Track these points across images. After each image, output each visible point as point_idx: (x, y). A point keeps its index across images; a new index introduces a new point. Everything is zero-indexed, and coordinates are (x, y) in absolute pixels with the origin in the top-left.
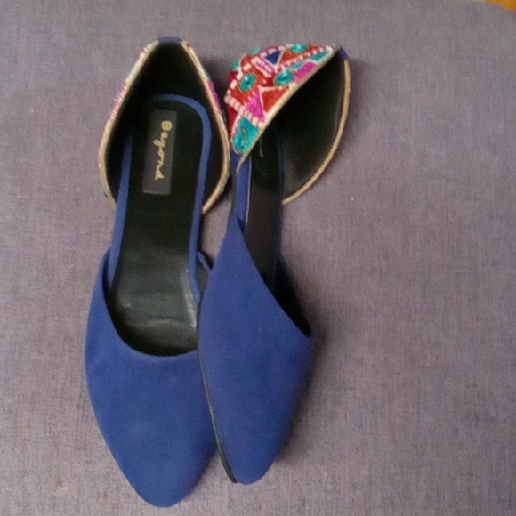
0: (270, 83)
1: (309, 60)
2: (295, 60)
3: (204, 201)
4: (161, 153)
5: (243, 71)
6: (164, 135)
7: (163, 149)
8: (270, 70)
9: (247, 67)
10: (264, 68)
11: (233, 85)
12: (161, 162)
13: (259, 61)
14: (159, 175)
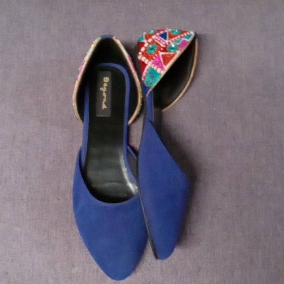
0: (165, 50)
1: (183, 39)
2: (176, 38)
3: (129, 119)
4: (104, 95)
5: (148, 42)
6: (105, 85)
7: (105, 92)
8: (164, 43)
9: (150, 40)
10: (160, 41)
11: (143, 49)
12: (105, 100)
13: (157, 38)
14: (104, 107)
